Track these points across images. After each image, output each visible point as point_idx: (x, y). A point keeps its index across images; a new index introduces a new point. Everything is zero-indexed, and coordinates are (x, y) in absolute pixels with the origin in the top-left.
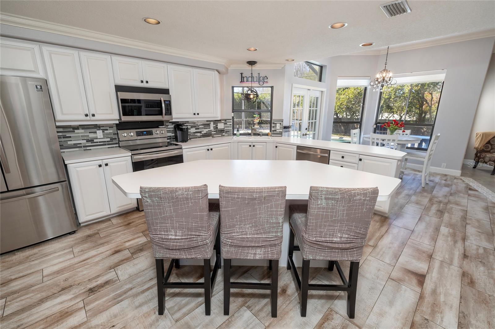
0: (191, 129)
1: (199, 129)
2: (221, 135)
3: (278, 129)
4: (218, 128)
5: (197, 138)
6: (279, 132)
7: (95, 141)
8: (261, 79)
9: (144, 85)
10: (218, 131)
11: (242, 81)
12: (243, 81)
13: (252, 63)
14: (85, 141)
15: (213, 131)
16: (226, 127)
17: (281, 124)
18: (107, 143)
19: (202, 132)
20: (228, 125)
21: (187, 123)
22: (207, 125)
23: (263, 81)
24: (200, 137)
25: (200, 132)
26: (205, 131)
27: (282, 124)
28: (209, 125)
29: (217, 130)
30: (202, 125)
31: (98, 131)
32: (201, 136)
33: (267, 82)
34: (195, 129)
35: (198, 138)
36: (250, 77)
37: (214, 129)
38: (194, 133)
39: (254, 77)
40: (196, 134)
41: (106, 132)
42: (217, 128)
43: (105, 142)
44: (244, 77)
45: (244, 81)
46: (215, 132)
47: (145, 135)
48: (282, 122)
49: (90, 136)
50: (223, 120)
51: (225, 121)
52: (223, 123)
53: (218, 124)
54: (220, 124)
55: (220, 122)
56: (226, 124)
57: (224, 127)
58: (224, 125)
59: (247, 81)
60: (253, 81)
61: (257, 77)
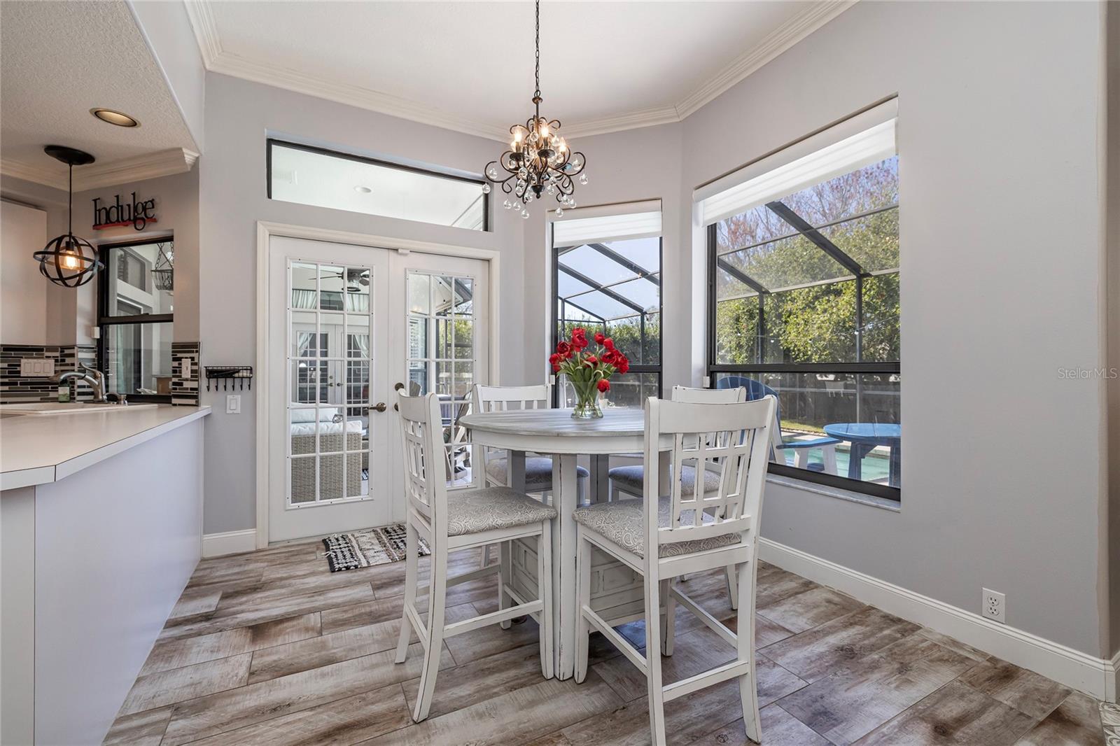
2: (38, 399)
3: (187, 380)
4: (22, 375)
6: (192, 389)
8: (140, 207)
10: (21, 384)
12: (98, 223)
17: (193, 359)
23: (144, 215)
27: (196, 361)
29: (19, 380)
33: (153, 220)
36: (114, 207)
39: (122, 206)
42: (19, 372)
44: (100, 211)
46: (6, 388)
48: (197, 352)
50: (50, 349)
51: (58, 351)
52: (50, 357)
53: (23, 361)
54: (35, 360)
55: (34, 353)
56: (64, 361)
57: (56, 372)
58: (55, 365)
59: (106, 223)
60: (120, 220)
61: (129, 205)
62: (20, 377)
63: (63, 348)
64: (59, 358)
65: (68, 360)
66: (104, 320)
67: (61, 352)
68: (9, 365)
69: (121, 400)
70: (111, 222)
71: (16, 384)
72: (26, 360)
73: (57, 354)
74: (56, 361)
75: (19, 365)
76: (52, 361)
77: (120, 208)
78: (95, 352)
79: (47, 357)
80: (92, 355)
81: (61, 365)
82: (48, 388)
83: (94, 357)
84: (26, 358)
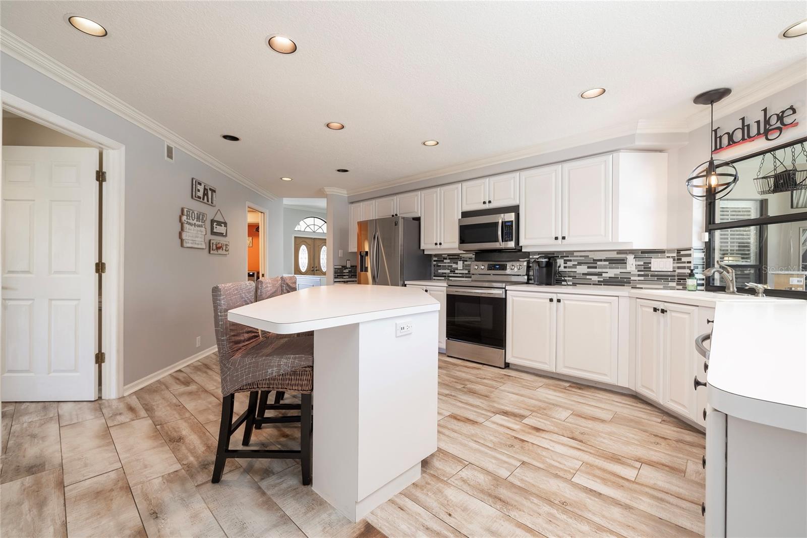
0: (578, 266)
1: (596, 268)
2: (661, 287)
4: (652, 270)
5: (591, 284)
7: (456, 272)
8: (774, 120)
9: (487, 206)
10: (651, 276)
11: (716, 149)
12: (718, 147)
13: (711, 97)
14: (449, 271)
15: (634, 275)
16: (679, 268)
18: (464, 275)
19: (604, 275)
20: (684, 262)
21: (571, 257)
22: (618, 261)
23: (779, 124)
24: (599, 283)
25: (600, 274)
26: (611, 273)
28: (623, 262)
29: (650, 273)
30: (605, 260)
31: (459, 262)
32: (599, 281)
33: (794, 124)
34: (586, 267)
35: (593, 284)
36: (738, 128)
37: (638, 271)
38: (583, 274)
39: (748, 126)
40: (588, 277)
41: (465, 263)
42: (650, 268)
43: (463, 274)
44: (720, 137)
45: (721, 147)
46: (642, 278)
47: (498, 269)
49: (453, 267)
50: (670, 251)
51: (675, 253)
52: (669, 257)
53: (653, 260)
54: (660, 259)
55: (659, 254)
56: (681, 259)
57: (674, 267)
58: (673, 263)
59: (729, 145)
60: (746, 137)
61: (758, 122)
62: (651, 271)
63: (679, 251)
64: (676, 258)
65: (684, 259)
66: (711, 227)
67: (677, 253)
68: (644, 263)
69: (759, 293)
70: (734, 143)
71: (648, 276)
72: (654, 259)
73: (675, 255)
74: (674, 260)
75: (650, 263)
76: (671, 260)
77: (746, 128)
78: (704, 252)
79: (667, 257)
80: (702, 255)
81: (677, 263)
82: (668, 279)
83: (703, 256)
84: (654, 258)
